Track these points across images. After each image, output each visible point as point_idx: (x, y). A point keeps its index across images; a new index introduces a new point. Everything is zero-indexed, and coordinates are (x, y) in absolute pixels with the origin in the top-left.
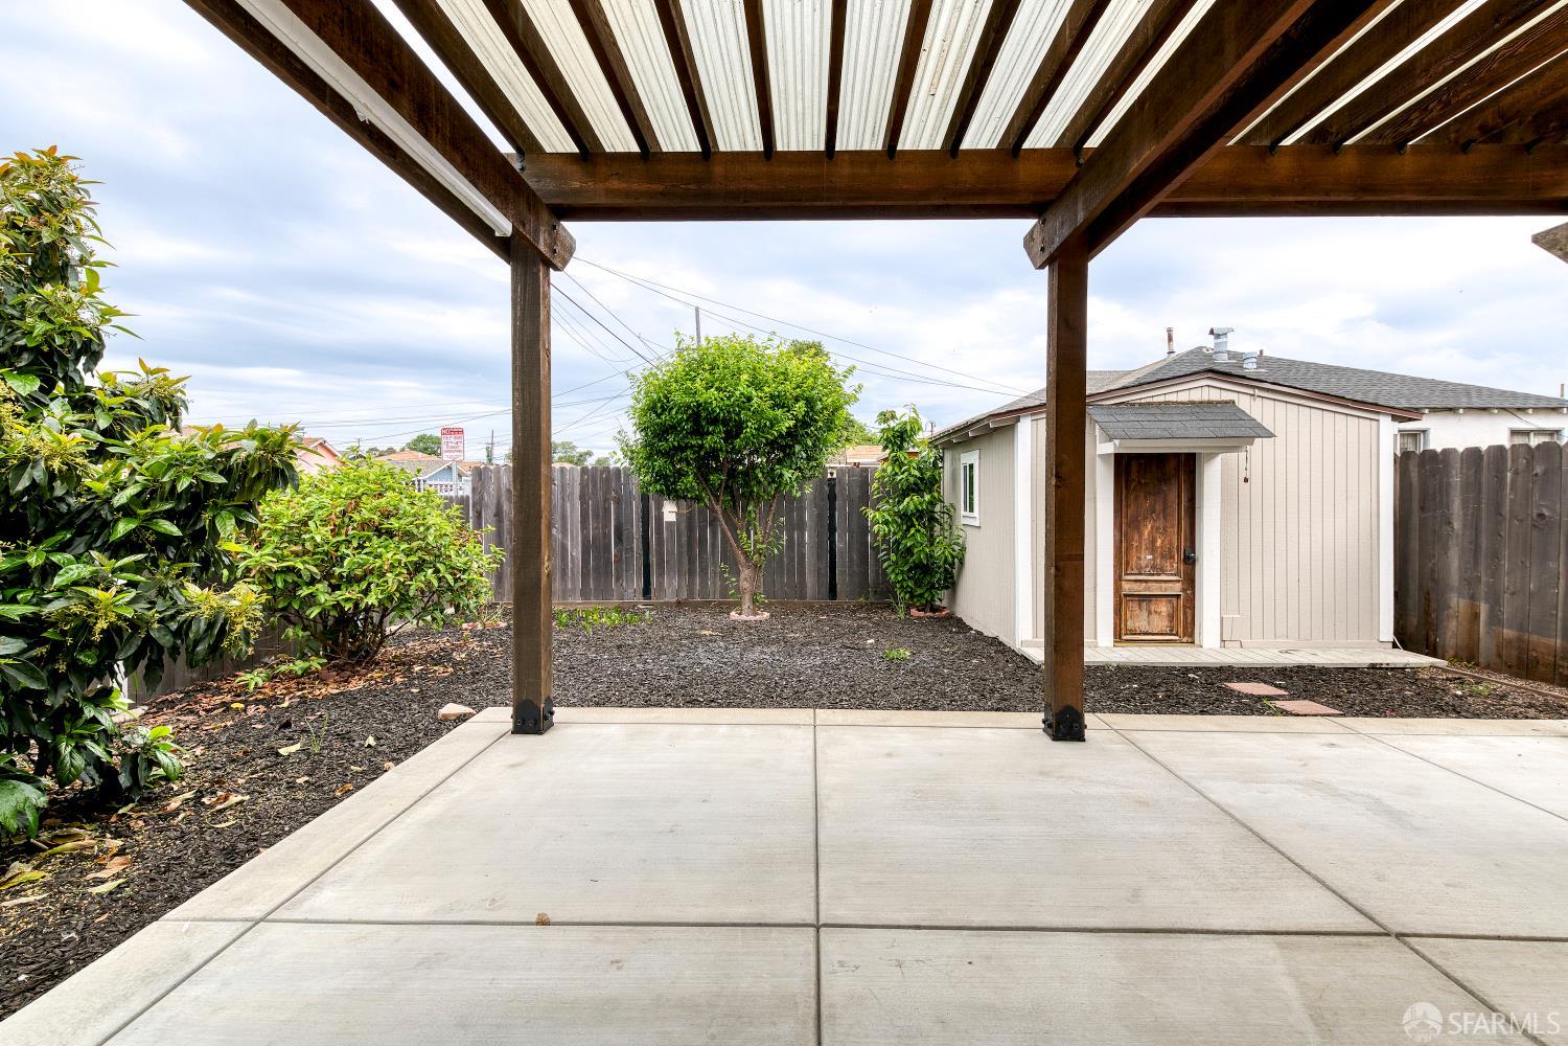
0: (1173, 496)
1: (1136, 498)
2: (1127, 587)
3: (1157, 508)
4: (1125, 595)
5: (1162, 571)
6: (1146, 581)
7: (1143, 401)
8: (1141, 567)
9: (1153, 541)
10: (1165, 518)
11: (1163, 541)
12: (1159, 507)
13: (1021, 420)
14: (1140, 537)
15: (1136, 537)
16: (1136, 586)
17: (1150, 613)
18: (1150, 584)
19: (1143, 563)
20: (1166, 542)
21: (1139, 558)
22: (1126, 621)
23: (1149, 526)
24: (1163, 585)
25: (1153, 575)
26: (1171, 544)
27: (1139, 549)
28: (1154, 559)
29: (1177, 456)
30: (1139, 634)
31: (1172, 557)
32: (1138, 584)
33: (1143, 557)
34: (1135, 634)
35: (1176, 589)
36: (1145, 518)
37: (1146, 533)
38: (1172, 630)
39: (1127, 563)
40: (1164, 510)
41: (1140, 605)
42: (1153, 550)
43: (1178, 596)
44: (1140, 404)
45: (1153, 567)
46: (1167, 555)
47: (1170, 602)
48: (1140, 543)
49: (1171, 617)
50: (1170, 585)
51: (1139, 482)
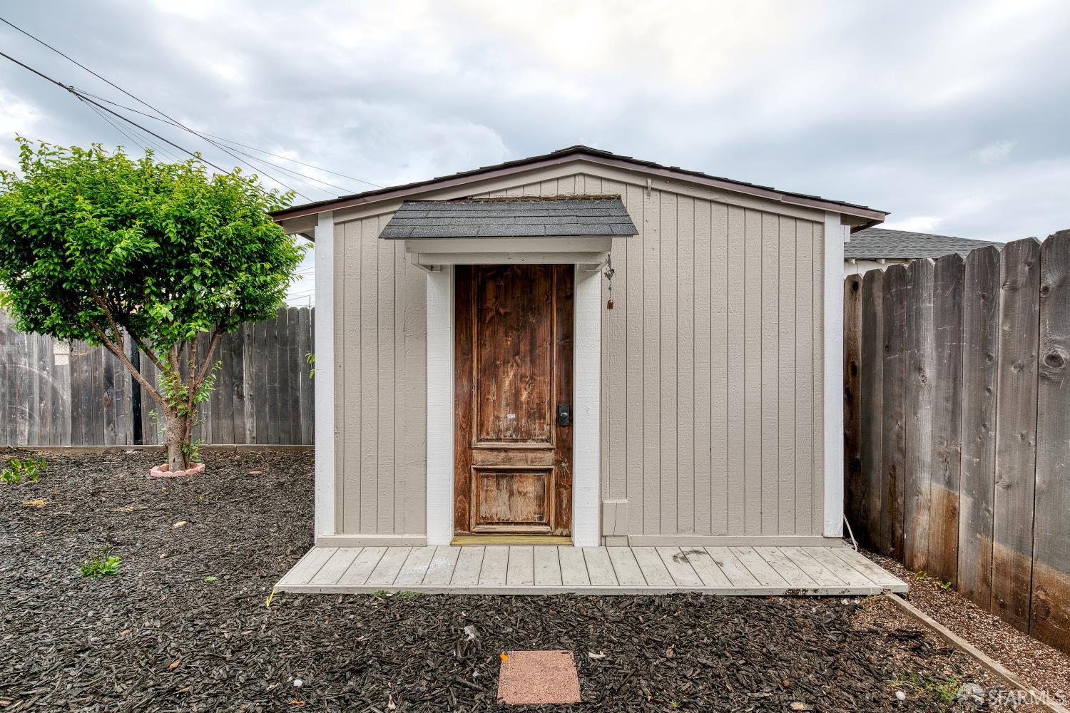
0: (543, 332)
1: (494, 334)
2: (479, 458)
3: (522, 348)
4: (477, 470)
5: (529, 436)
6: (506, 450)
7: (492, 196)
8: (500, 431)
9: (517, 394)
10: (533, 362)
11: (530, 394)
12: (524, 347)
13: (320, 222)
14: (499, 387)
15: (493, 389)
16: (492, 457)
17: (511, 494)
18: (511, 454)
19: (503, 424)
20: (535, 395)
21: (497, 418)
22: (478, 505)
23: (511, 374)
24: (530, 455)
25: (516, 441)
26: (541, 398)
27: (496, 405)
28: (517, 419)
29: (547, 269)
30: (497, 523)
31: (542, 417)
32: (495, 453)
33: (502, 415)
34: (492, 523)
35: (548, 459)
36: (506, 362)
37: (507, 383)
38: (541, 518)
39: (481, 425)
40: (532, 350)
41: (498, 484)
42: (515, 405)
43: (549, 471)
44: (487, 201)
45: (517, 430)
46: (536, 413)
47: (539, 479)
48: (499, 397)
49: (541, 500)
50: (539, 455)
51: (498, 312)
